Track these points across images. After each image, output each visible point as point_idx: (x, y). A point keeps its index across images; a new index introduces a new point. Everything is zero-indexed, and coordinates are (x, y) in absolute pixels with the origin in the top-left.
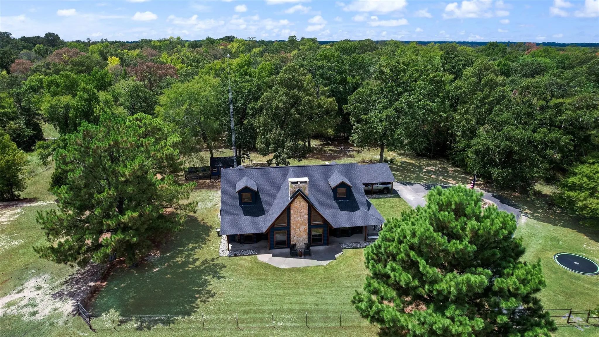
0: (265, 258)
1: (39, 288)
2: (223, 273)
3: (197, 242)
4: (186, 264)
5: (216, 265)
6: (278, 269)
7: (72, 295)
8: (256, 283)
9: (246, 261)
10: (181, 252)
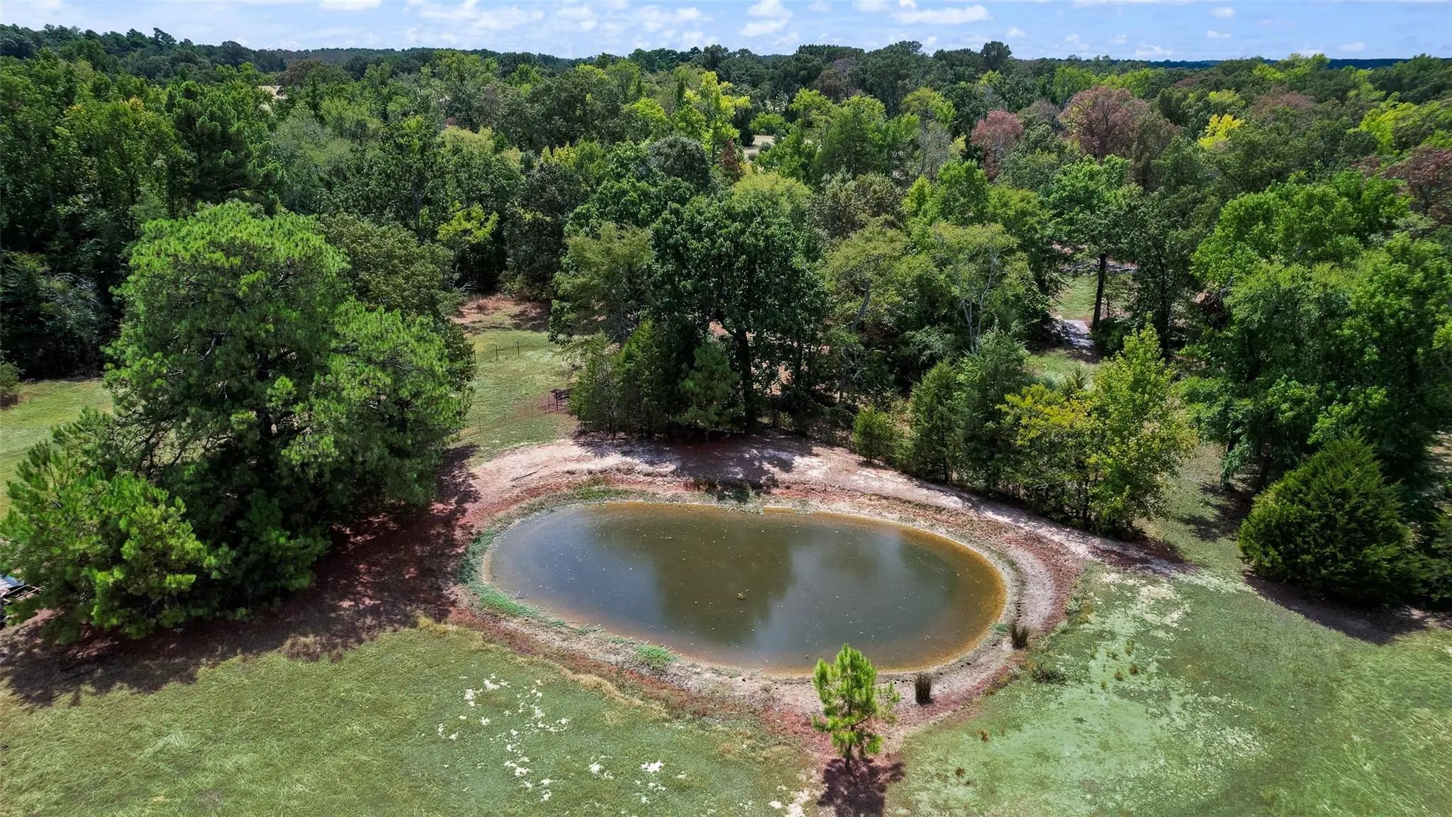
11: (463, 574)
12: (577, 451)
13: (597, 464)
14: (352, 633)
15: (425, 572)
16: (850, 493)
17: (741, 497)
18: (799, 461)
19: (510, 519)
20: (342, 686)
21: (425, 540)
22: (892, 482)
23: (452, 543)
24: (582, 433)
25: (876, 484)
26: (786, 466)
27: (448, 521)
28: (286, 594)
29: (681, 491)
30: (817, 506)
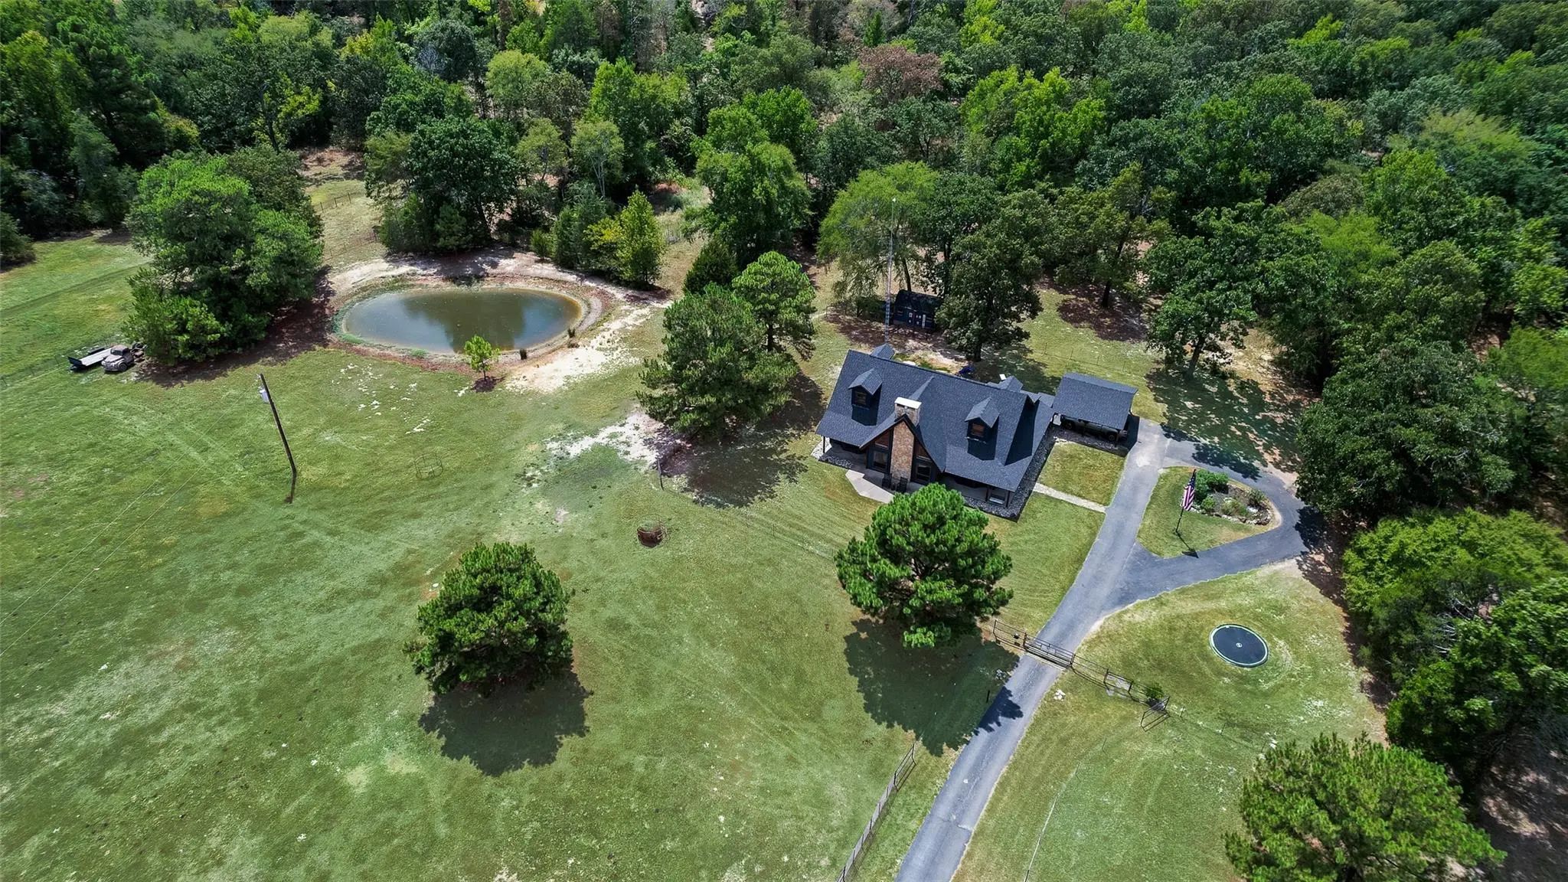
0: (854, 476)
1: (637, 428)
2: (799, 477)
3: (799, 429)
4: (773, 451)
5: (798, 465)
6: (855, 494)
7: (659, 447)
8: (822, 500)
9: (832, 472)
10: (776, 435)
11: (332, 329)
12: (385, 265)
13: (397, 272)
14: (287, 355)
15: (315, 330)
16: (525, 277)
17: (469, 284)
18: (503, 262)
19: (353, 303)
20: (291, 372)
21: (312, 316)
22: (549, 270)
23: (326, 316)
24: (389, 254)
25: (538, 272)
26: (494, 265)
27: (322, 306)
28: (256, 342)
29: (441, 283)
30: (509, 285)
